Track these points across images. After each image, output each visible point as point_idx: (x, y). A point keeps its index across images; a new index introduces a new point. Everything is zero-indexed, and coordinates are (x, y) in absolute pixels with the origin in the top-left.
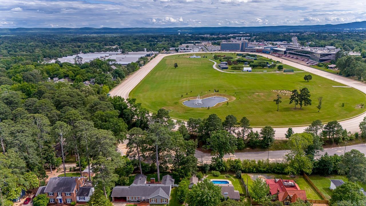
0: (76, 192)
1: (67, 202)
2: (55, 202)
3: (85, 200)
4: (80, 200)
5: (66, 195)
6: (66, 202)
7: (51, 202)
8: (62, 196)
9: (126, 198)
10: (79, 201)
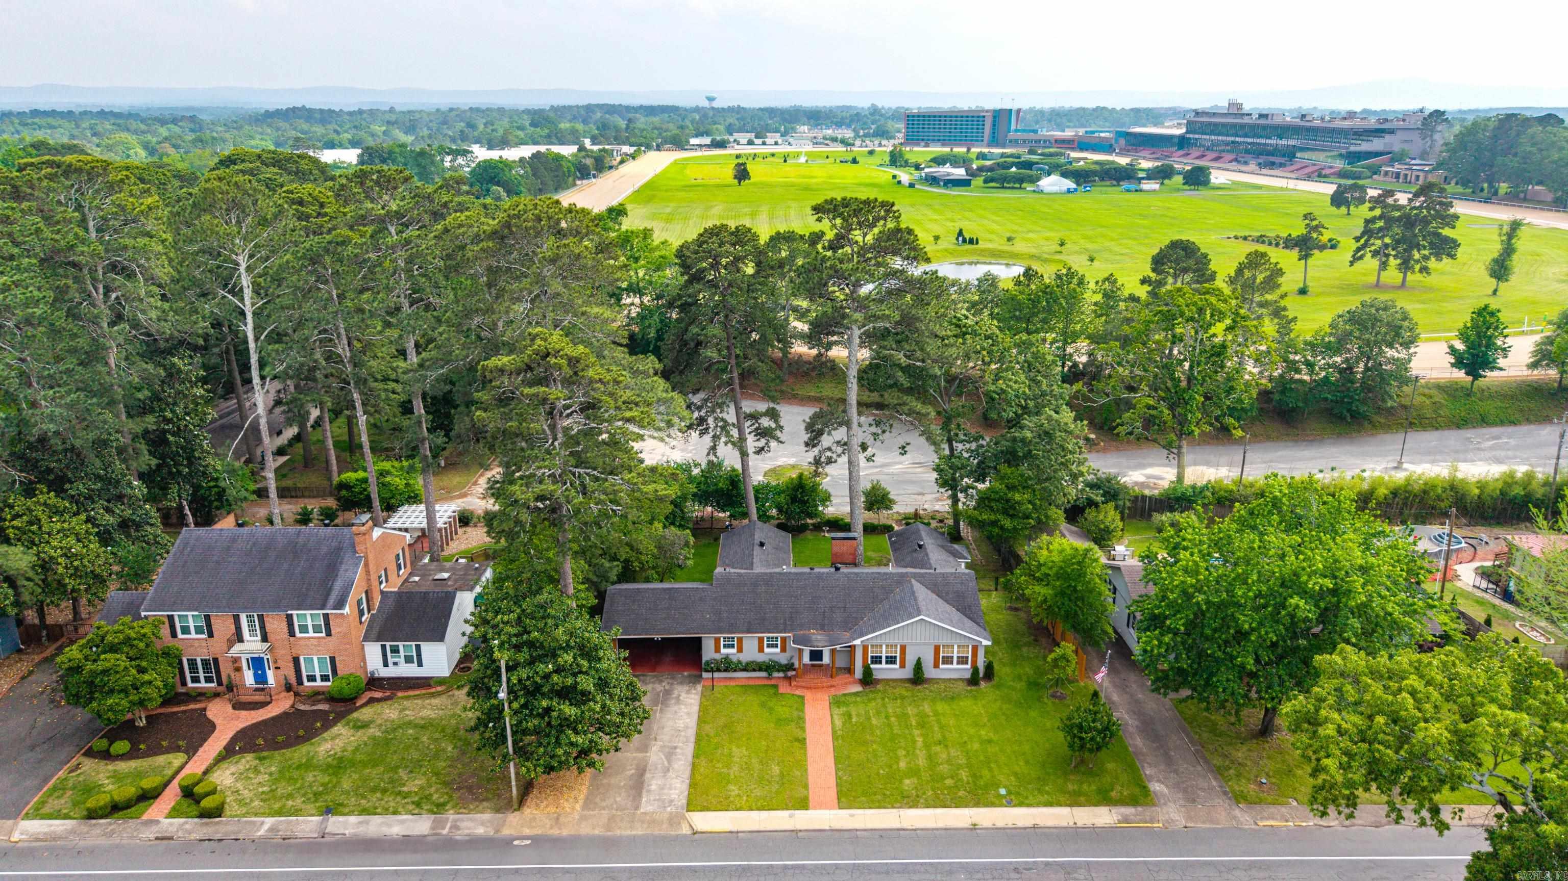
0: (361, 613)
1: (300, 682)
2: (220, 683)
3: (420, 664)
4: (386, 664)
5: (292, 634)
6: (293, 680)
7: (196, 680)
8: (265, 639)
9: (696, 644)
10: (384, 673)
